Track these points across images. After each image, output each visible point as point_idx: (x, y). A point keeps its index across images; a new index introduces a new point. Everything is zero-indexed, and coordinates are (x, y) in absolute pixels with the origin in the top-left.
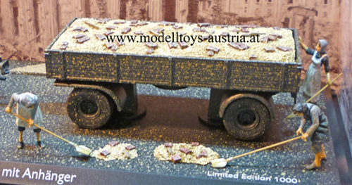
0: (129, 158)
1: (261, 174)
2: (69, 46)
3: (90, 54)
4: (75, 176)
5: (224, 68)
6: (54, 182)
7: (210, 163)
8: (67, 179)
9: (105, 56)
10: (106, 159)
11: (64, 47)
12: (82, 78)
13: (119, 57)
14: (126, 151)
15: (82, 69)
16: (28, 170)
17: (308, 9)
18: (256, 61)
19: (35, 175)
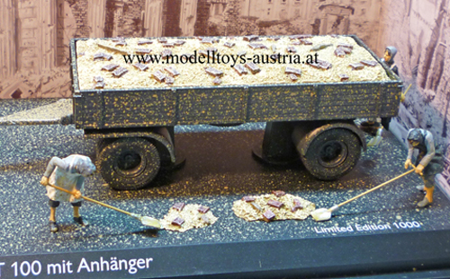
0: (209, 224)
1: (375, 221)
2: (105, 82)
3: (139, 91)
4: (151, 259)
5: (312, 94)
6: (124, 272)
7: (310, 216)
8: (141, 265)
9: (158, 92)
10: (181, 230)
11: (100, 85)
12: (127, 124)
13: (180, 91)
14: (200, 215)
15: (127, 112)
16: (83, 260)
17: (344, 7)
18: (350, 82)
19: (95, 266)
